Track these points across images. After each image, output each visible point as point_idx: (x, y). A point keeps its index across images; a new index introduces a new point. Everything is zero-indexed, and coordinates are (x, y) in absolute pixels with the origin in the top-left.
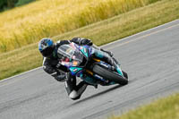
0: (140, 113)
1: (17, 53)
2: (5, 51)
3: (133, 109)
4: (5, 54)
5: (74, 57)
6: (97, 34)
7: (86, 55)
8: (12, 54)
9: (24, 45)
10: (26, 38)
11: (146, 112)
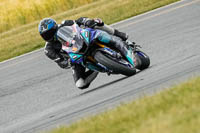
0: (174, 92)
2: (25, 23)
3: (168, 88)
4: (24, 26)
5: (74, 42)
6: (127, 4)
7: (87, 40)
10: (48, 9)
11: (182, 91)
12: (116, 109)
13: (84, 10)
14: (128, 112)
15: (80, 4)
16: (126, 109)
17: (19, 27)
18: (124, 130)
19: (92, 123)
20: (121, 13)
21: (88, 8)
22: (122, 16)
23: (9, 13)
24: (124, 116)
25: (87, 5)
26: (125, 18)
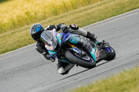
1: (65, 16)
2: (57, 15)
8: (61, 17)
9: (70, 10)
10: (73, 5)
12: (120, 74)
13: (98, 6)
14: (128, 77)
15: (95, 2)
16: (127, 74)
17: (53, 17)
18: (125, 89)
19: (103, 84)
20: (123, 8)
21: (101, 5)
22: (124, 10)
23: (45, 7)
24: (126, 79)
25: (100, 3)
26: (127, 11)
